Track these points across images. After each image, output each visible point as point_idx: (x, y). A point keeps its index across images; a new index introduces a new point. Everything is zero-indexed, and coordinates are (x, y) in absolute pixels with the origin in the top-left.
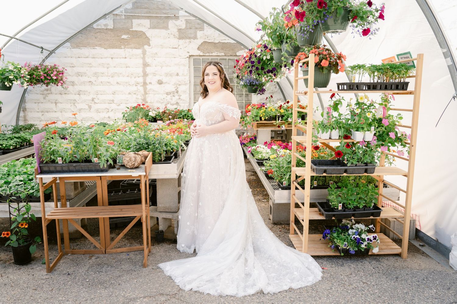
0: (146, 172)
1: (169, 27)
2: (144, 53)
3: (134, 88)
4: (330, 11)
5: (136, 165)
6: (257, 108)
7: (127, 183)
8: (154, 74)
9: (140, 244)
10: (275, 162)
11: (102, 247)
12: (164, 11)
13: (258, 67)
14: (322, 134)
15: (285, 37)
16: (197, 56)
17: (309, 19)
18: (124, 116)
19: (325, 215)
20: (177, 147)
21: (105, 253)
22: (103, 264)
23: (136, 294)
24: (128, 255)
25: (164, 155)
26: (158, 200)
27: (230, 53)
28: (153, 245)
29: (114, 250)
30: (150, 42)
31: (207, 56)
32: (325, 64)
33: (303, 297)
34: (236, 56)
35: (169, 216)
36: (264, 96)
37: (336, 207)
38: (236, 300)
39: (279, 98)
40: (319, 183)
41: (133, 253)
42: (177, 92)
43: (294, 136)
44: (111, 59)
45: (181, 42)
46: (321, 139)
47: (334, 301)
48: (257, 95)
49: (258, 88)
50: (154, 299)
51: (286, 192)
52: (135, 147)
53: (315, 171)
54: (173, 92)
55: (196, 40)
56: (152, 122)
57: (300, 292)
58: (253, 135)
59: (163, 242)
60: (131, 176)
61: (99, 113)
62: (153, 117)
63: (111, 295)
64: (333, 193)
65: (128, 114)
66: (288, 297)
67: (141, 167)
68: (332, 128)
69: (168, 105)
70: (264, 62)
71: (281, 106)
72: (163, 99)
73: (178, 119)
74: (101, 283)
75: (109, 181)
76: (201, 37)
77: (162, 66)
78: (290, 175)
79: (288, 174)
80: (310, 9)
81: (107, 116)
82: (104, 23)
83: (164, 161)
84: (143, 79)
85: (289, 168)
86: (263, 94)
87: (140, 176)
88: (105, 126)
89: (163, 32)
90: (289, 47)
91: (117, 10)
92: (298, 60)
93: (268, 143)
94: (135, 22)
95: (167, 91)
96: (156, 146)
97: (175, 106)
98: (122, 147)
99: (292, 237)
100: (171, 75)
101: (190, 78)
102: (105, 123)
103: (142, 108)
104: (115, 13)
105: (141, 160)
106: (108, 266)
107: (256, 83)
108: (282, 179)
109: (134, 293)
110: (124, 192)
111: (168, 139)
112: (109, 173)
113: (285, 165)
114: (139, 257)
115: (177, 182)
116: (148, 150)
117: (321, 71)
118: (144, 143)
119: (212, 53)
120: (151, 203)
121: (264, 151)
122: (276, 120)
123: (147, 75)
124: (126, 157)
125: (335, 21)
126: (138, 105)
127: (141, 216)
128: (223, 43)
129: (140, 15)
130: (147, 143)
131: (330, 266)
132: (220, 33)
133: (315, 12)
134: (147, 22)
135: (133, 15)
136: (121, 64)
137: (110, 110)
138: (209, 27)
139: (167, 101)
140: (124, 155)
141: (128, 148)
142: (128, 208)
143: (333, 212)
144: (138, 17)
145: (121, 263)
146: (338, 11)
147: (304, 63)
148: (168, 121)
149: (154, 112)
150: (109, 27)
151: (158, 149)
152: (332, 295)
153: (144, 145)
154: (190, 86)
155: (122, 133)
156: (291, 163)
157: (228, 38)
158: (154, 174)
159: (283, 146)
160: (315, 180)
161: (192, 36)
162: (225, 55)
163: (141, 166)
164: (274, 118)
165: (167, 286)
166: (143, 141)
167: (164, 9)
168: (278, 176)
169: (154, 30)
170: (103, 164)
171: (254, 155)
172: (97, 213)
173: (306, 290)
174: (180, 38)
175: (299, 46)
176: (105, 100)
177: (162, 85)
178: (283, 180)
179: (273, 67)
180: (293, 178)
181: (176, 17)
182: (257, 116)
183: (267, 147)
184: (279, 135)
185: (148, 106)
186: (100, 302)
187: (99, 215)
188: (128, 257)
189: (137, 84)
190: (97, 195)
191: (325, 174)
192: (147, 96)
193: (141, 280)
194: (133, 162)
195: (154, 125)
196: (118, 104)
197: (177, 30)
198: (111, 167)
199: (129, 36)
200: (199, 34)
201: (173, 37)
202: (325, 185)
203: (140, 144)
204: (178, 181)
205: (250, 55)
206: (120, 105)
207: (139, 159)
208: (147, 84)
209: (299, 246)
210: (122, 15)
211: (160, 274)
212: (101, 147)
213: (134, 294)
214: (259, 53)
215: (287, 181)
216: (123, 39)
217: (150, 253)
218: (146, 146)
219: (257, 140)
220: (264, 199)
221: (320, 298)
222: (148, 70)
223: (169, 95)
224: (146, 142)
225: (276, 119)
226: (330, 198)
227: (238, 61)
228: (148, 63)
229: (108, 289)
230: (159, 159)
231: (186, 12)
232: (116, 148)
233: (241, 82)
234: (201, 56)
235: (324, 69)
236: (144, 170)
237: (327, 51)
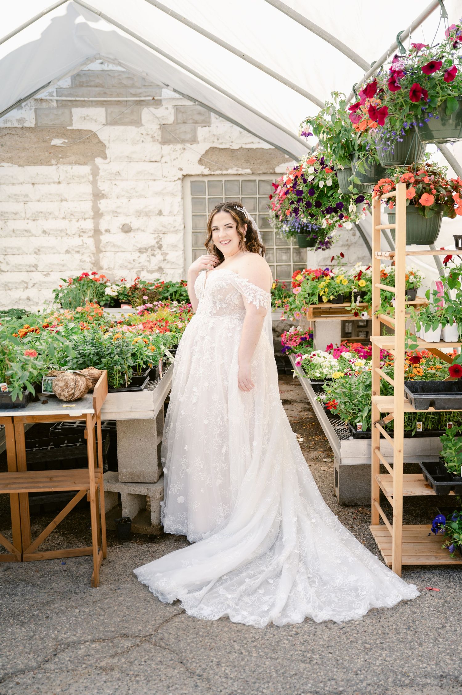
0: (95, 408)
1: (144, 121)
2: (95, 172)
3: (76, 241)
4: (433, 106)
5: (77, 394)
6: (313, 279)
7: (62, 428)
8: (115, 213)
9: (87, 544)
10: (343, 385)
11: (15, 550)
12: (133, 91)
13: (311, 201)
14: (426, 332)
15: (356, 148)
16: (198, 175)
17: (396, 120)
18: (57, 297)
19: (435, 488)
20: (155, 360)
21: (22, 561)
22: (17, 580)
23: (77, 635)
24: (65, 564)
25: (129, 374)
26: (119, 460)
27: (263, 169)
28: (112, 546)
29: (38, 555)
30: (107, 152)
31: (218, 175)
32: (426, 201)
33: (388, 642)
34: (275, 173)
35: (141, 490)
36: (328, 253)
37: (456, 471)
38: (263, 646)
39: (360, 256)
40: (426, 425)
41: (74, 560)
42: (160, 247)
43: (375, 336)
44: (31, 186)
45: (167, 149)
46: (424, 343)
47: (446, 649)
48: (316, 250)
49: (317, 238)
50: (111, 644)
51: (363, 443)
52: (75, 360)
53: (413, 402)
54: (152, 246)
55: (194, 146)
56: (110, 307)
57: (384, 633)
58: (307, 330)
59: (130, 540)
60: (67, 416)
61: (9, 291)
62: (112, 298)
63: (32, 637)
64: (450, 445)
65: (66, 292)
66: (360, 642)
67: (86, 399)
68: (446, 322)
69: (142, 272)
70: (321, 191)
71: (360, 274)
72: (132, 262)
73: (160, 302)
74: (14, 616)
75: (29, 424)
76: (205, 139)
77: (129, 198)
78: (370, 411)
79: (367, 409)
80: (397, 102)
81: (24, 295)
82: (18, 118)
83: (130, 386)
84: (94, 222)
85: (368, 396)
86: (327, 248)
87: (84, 415)
88: (20, 315)
89: (132, 131)
90: (363, 166)
91: (43, 90)
92: (378, 193)
93: (335, 347)
94: (77, 112)
95: (139, 246)
96: (115, 359)
97: (156, 275)
98: (52, 361)
99: (374, 529)
100: (147, 215)
101: (184, 218)
102: (21, 311)
103: (92, 281)
104: (38, 96)
105: (87, 387)
106: (27, 584)
107: (312, 228)
108: (355, 418)
109: (75, 633)
110: (57, 445)
111: (137, 344)
112: (28, 410)
113: (361, 392)
114: (84, 567)
115: (155, 426)
116: (99, 366)
117: (421, 213)
118: (92, 352)
119: (227, 169)
120: (107, 466)
121: (326, 363)
122: (350, 301)
123: (102, 215)
124: (59, 380)
125: (444, 121)
126: (84, 274)
127: (87, 491)
128: (249, 150)
129: (86, 99)
130: (98, 354)
131: (445, 585)
132: (242, 130)
133: (406, 108)
134: (99, 113)
135: (73, 99)
136: (50, 194)
137: (31, 285)
138: (221, 118)
139: (140, 265)
140: (55, 376)
141: (62, 362)
142: (63, 476)
143: (452, 481)
144: (83, 104)
145: (50, 579)
146: (449, 105)
147: (389, 199)
148: (140, 305)
149: (116, 288)
150: (27, 125)
151: (119, 363)
152: (444, 638)
153: (91, 356)
154: (184, 234)
155: (52, 335)
156: (370, 388)
157: (258, 140)
158: (111, 411)
159: (364, 352)
160: (419, 420)
161: (188, 136)
162: (253, 174)
163: (86, 396)
164: (346, 298)
165: (135, 621)
166: (89, 349)
167: (133, 86)
168: (349, 412)
169: (113, 127)
170: (16, 395)
171: (307, 371)
172: (6, 486)
173: (396, 629)
174: (165, 142)
175: (382, 165)
176: (20, 265)
177: (129, 234)
178: (358, 420)
179: (338, 201)
180: (375, 417)
181: (157, 102)
182: (313, 294)
183: (331, 356)
184: (361, 329)
185: (103, 277)
186: (13, 650)
187: (11, 489)
188: (65, 567)
189: (81, 233)
190: (5, 451)
191: (431, 409)
192: (101, 255)
193: (87, 610)
194: (72, 389)
195: (113, 314)
196: (45, 273)
197: (159, 127)
198: (31, 400)
199: (66, 141)
200: (202, 132)
201: (151, 139)
202: (438, 430)
203: (85, 356)
204: (158, 423)
205: (295, 179)
206: (49, 274)
207: (82, 384)
208: (101, 233)
209: (386, 546)
210: (51, 100)
211: (122, 598)
212: (12, 361)
213: (75, 635)
214: (311, 175)
215: (364, 422)
216: (55, 145)
217: (106, 561)
218: (95, 358)
219: (315, 341)
220: (326, 457)
221: (421, 645)
222: (103, 205)
223: (145, 254)
224: (96, 351)
225: (351, 299)
226: (445, 455)
227: (276, 186)
228: (103, 192)
229: (26, 625)
230: (120, 383)
231: (175, 91)
232: (40, 364)
233: (285, 226)
234: (206, 175)
235: (427, 211)
236: (92, 404)
237: (433, 176)
